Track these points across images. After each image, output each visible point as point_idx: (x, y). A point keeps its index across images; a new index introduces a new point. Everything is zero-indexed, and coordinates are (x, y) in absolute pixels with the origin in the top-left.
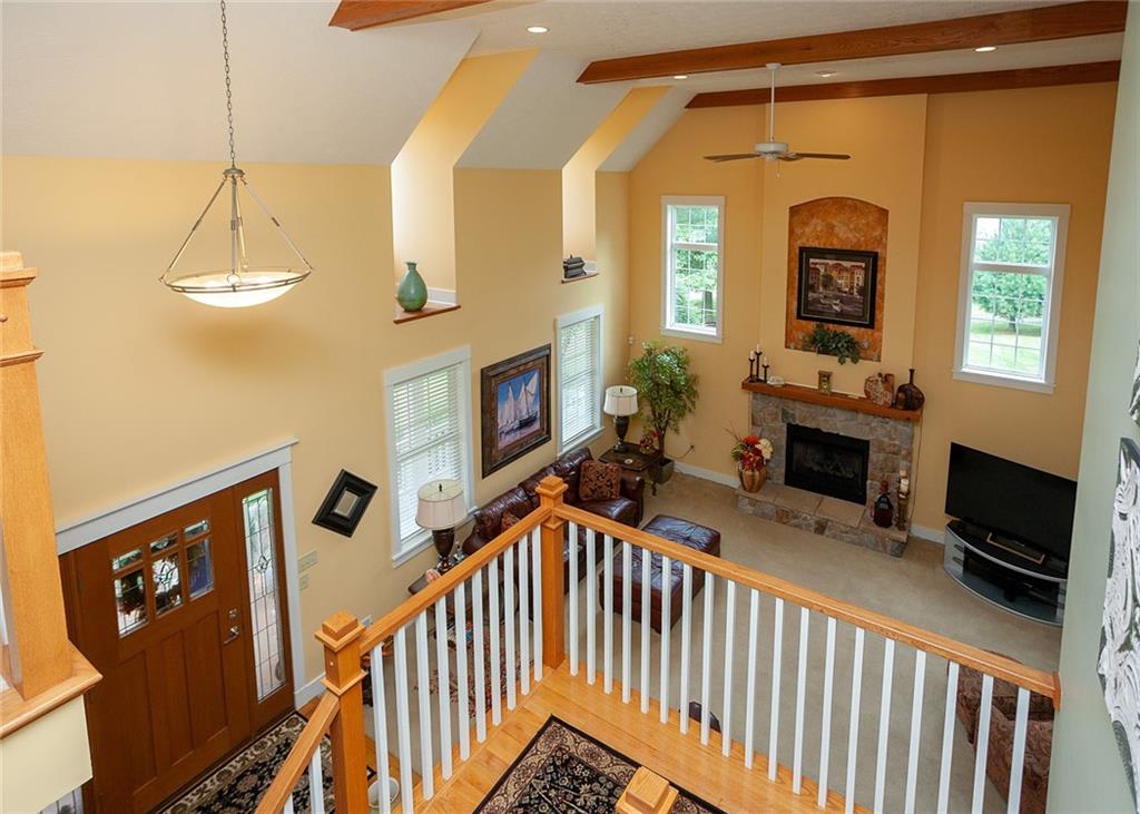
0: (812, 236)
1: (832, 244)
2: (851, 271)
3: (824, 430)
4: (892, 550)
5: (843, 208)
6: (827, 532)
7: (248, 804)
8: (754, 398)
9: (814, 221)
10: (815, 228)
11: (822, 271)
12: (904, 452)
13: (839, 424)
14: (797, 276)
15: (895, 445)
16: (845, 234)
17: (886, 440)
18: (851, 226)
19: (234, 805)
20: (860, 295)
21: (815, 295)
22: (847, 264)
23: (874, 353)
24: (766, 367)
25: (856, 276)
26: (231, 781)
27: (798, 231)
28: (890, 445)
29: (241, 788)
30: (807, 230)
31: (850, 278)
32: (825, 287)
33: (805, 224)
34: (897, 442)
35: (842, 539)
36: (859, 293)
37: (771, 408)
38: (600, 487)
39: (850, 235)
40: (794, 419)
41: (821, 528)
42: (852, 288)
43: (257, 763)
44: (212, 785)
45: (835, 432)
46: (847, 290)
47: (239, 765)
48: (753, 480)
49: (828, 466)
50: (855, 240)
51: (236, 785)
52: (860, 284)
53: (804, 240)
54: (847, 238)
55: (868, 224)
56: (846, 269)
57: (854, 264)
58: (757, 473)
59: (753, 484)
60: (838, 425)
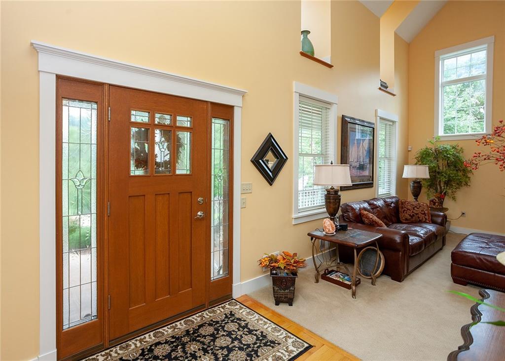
7: (209, 343)
19: (198, 341)
26: (195, 326)
29: (202, 331)
43: (212, 320)
44: (181, 326)
47: (199, 319)
51: (198, 329)
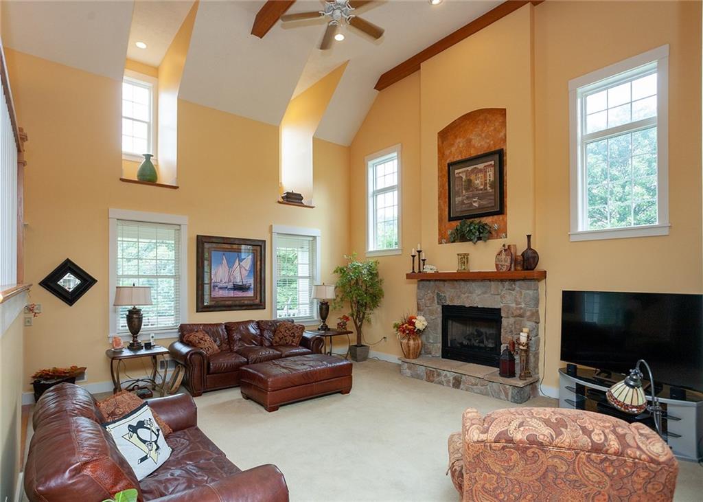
0: (457, 151)
1: (470, 154)
2: (484, 171)
3: (467, 305)
4: (512, 397)
5: (477, 124)
6: (462, 386)
8: (418, 288)
9: (458, 140)
10: (458, 146)
11: (464, 177)
12: (528, 314)
13: (477, 297)
14: (447, 188)
15: (521, 308)
16: (479, 142)
17: (514, 305)
18: (483, 135)
20: (492, 189)
21: (460, 199)
22: (480, 166)
23: (502, 232)
24: (424, 260)
25: (488, 174)
27: (447, 152)
28: (517, 308)
30: (453, 149)
31: (484, 176)
32: (467, 189)
33: (452, 145)
34: (523, 306)
35: (472, 390)
36: (491, 186)
37: (430, 295)
38: (285, 336)
39: (483, 143)
40: (445, 300)
41: (457, 383)
42: (486, 184)
45: (475, 306)
46: (482, 187)
48: (409, 347)
49: (475, 340)
50: (486, 146)
52: (492, 179)
53: (452, 157)
54: (481, 145)
55: (495, 129)
56: (481, 171)
57: (486, 164)
58: (412, 342)
59: (409, 350)
60: (477, 299)
